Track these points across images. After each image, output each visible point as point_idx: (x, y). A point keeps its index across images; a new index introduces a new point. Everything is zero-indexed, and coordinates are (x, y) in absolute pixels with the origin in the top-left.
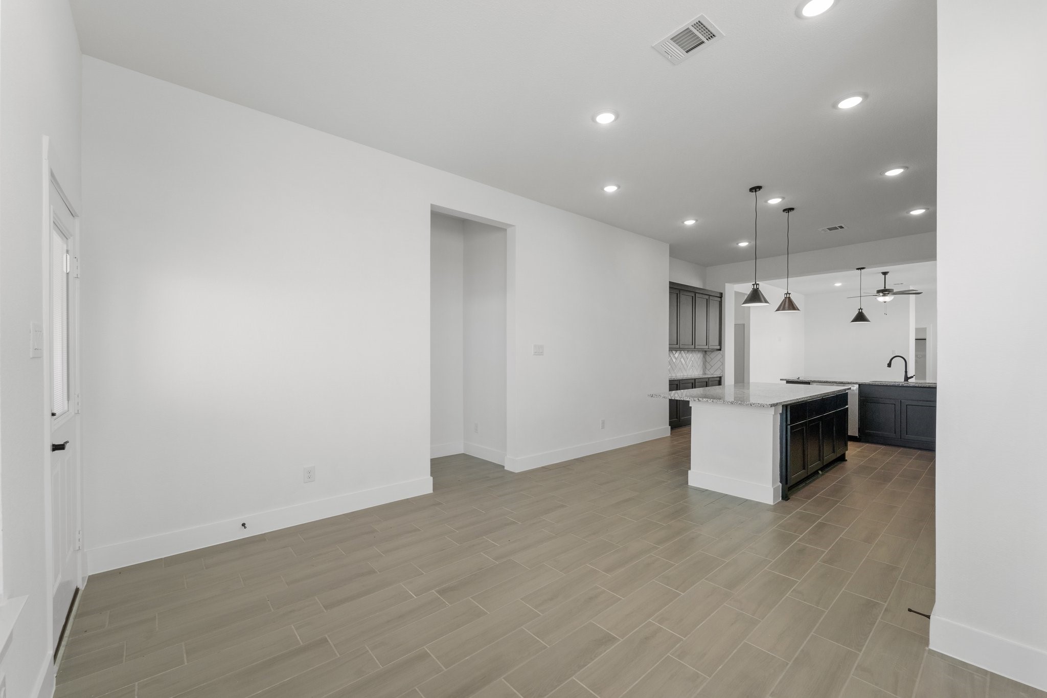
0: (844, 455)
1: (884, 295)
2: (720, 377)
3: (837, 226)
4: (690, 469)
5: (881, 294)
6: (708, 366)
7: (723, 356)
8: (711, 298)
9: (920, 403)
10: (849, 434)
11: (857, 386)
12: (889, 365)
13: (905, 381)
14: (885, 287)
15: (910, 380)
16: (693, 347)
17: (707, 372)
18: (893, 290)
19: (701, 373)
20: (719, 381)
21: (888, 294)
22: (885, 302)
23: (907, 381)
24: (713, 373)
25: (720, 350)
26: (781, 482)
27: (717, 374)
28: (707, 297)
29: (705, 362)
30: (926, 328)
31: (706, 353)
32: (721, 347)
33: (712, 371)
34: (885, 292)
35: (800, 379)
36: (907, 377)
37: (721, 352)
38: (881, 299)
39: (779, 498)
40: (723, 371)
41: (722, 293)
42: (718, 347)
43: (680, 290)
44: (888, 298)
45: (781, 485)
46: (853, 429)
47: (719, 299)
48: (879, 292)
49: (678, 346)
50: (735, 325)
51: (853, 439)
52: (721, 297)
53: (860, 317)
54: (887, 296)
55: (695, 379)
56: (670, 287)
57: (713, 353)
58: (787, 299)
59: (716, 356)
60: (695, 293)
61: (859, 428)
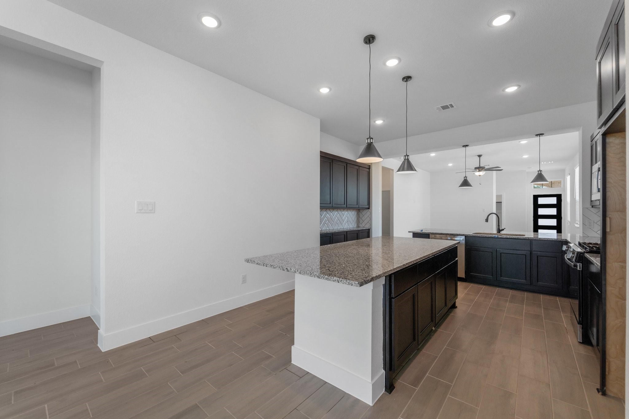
0: (455, 303)
1: (479, 171)
2: (369, 229)
3: (448, 104)
4: (293, 344)
5: (477, 170)
6: (361, 221)
7: (371, 213)
8: (360, 167)
9: (511, 252)
10: (458, 276)
11: (463, 237)
12: (487, 220)
13: (498, 232)
14: (480, 166)
15: (502, 232)
16: (345, 206)
17: (360, 225)
18: (484, 167)
19: (355, 226)
20: (367, 233)
21: (482, 170)
22: (480, 176)
23: (500, 233)
24: (364, 226)
25: (369, 208)
26: (385, 368)
27: (367, 227)
28: (357, 167)
29: (358, 218)
30: (502, 195)
31: (359, 211)
32: (369, 207)
33: (363, 224)
34: (480, 168)
35: (423, 231)
36: (499, 230)
37: (370, 210)
38: (477, 173)
39: (383, 390)
40: (371, 225)
41: (370, 166)
42: (367, 207)
43: (332, 160)
44: (482, 173)
45: (385, 372)
46: (461, 273)
47: (368, 170)
48: (476, 168)
49: (331, 205)
50: (382, 191)
51: (461, 280)
52: (369, 169)
53: (465, 183)
54: (481, 171)
55: (347, 232)
56: (320, 156)
57: (364, 211)
58: (406, 161)
59: (365, 213)
60: (347, 164)
61: (465, 271)
